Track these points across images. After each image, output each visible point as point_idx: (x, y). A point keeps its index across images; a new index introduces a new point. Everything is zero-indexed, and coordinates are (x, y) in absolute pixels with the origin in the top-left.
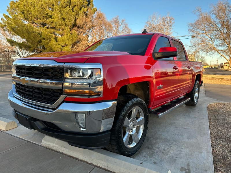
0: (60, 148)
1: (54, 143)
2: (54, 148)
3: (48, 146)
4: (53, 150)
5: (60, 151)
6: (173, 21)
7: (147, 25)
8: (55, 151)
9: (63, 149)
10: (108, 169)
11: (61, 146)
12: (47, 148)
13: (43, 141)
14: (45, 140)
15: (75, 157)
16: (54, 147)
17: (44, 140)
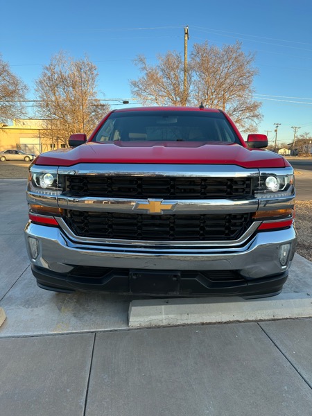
0: (179, 317)
1: (161, 313)
2: (165, 323)
3: (148, 323)
4: (164, 327)
5: (180, 322)
6: (95, 72)
7: (46, 72)
8: (169, 326)
9: (185, 317)
10: (275, 318)
11: (181, 314)
12: (147, 328)
13: (131, 319)
14: (138, 315)
15: (213, 321)
16: (164, 321)
17: (134, 316)
